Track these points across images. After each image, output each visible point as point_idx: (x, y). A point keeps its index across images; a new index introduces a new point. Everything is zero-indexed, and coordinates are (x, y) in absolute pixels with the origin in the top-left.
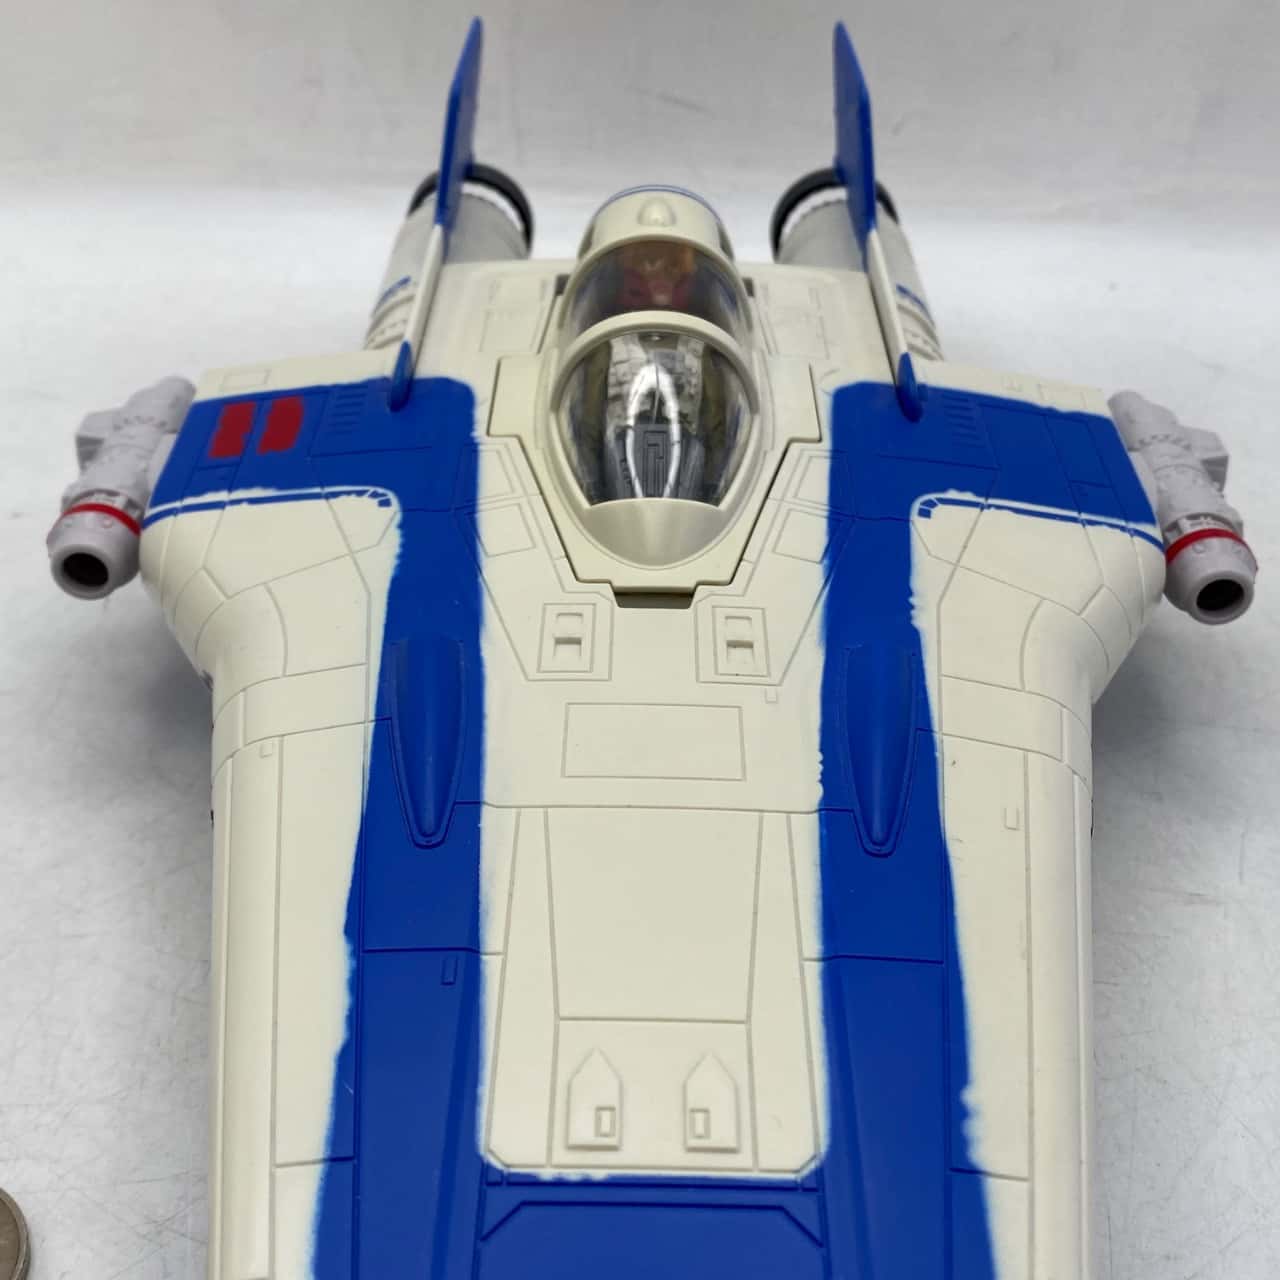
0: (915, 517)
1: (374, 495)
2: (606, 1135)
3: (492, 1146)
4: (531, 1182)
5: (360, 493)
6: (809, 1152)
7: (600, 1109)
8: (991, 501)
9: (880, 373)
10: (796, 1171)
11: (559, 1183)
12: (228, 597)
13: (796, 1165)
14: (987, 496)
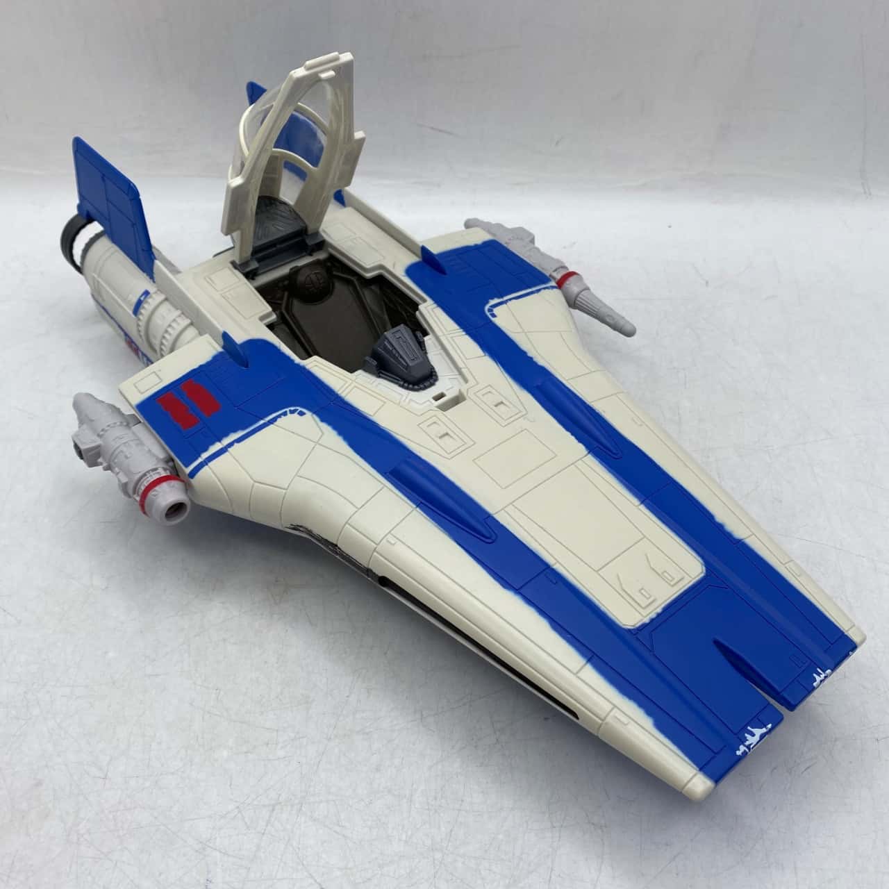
0: (493, 319)
1: (292, 412)
2: (649, 598)
3: (624, 623)
4: (644, 626)
5: (285, 414)
6: (700, 565)
7: (640, 591)
8: (505, 298)
9: (413, 259)
10: (701, 573)
11: (652, 620)
12: (287, 489)
13: (700, 571)
14: (502, 297)
